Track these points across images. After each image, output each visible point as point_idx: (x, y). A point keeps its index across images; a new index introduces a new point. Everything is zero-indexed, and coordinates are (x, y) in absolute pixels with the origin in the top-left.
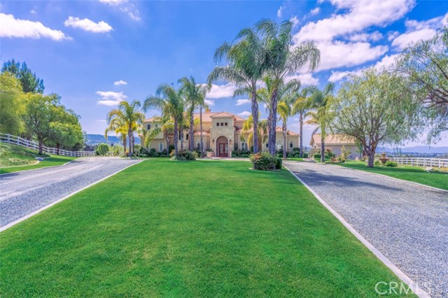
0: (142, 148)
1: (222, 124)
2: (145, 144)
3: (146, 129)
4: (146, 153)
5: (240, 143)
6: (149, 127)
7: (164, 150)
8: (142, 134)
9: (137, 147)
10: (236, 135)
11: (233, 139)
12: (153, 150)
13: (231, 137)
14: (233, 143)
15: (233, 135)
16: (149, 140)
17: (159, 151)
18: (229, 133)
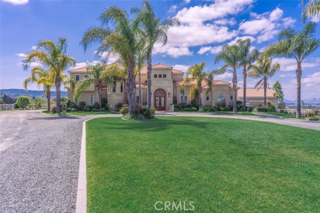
0: (69, 101)
1: (160, 76)
2: (74, 97)
3: (74, 80)
4: (75, 106)
5: (179, 96)
6: (78, 78)
7: (96, 104)
8: (69, 85)
9: (63, 100)
10: (175, 87)
11: (172, 92)
12: (83, 104)
13: (169, 89)
14: (172, 96)
15: (172, 88)
16: (79, 93)
17: (90, 104)
18: (167, 85)
